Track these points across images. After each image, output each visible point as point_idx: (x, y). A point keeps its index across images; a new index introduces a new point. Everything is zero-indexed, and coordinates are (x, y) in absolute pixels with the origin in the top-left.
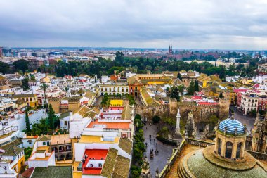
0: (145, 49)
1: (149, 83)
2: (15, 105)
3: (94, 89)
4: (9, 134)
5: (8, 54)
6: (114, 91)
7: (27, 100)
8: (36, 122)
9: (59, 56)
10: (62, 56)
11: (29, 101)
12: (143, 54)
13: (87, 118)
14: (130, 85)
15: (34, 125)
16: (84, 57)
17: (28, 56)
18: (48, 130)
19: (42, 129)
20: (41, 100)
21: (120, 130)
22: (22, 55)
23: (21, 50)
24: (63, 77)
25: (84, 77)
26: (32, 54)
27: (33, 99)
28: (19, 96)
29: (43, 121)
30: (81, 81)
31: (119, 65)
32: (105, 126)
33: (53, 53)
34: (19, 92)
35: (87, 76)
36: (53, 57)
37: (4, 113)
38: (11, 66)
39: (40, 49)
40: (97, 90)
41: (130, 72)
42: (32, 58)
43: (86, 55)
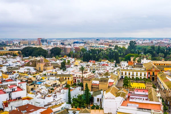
0: (154, 39)
1: (165, 69)
2: (58, 83)
3: (116, 72)
4: (60, 105)
5: (45, 43)
6: (133, 75)
7: (66, 79)
8: (75, 97)
9: (82, 45)
10: (84, 44)
11: (67, 80)
12: (152, 42)
13: (120, 97)
14: (148, 70)
15: (74, 99)
16: (102, 46)
17: (58, 45)
18: (85, 105)
19: (80, 103)
20: (75, 80)
21: (153, 111)
22: (54, 44)
23: (53, 40)
24: (88, 61)
25: (105, 62)
26: (61, 44)
27: (70, 78)
28: (60, 75)
29: (80, 97)
30: (104, 65)
31: (133, 53)
32: (137, 105)
33: (77, 43)
34: (60, 72)
35: (107, 61)
36: (78, 45)
37: (51, 88)
38: (49, 52)
39: (66, 40)
40: (118, 74)
41: (145, 59)
42: (62, 46)
43: (102, 44)
